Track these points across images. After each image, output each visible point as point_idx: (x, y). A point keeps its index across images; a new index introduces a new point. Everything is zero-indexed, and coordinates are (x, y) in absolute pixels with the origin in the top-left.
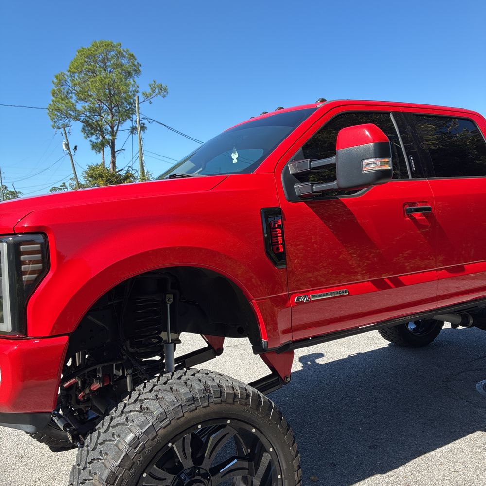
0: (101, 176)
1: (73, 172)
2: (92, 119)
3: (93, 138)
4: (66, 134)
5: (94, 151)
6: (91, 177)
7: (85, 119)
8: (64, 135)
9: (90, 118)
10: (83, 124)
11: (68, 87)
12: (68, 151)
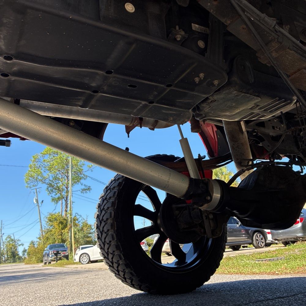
0: (56, 219)
1: (39, 217)
2: (53, 182)
3: (53, 194)
4: (37, 192)
5: (53, 203)
6: (50, 221)
7: (49, 182)
8: (36, 193)
9: (52, 182)
10: (47, 185)
11: (40, 163)
12: (37, 204)
